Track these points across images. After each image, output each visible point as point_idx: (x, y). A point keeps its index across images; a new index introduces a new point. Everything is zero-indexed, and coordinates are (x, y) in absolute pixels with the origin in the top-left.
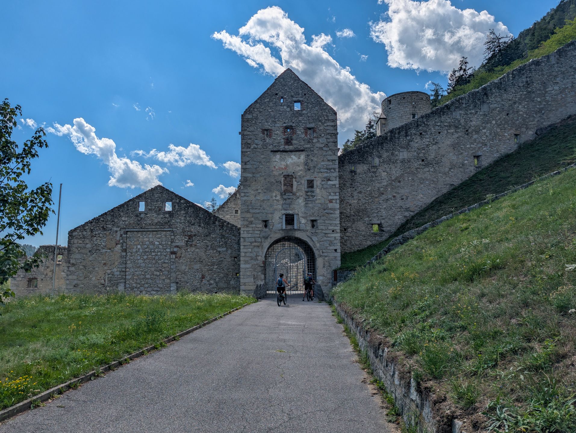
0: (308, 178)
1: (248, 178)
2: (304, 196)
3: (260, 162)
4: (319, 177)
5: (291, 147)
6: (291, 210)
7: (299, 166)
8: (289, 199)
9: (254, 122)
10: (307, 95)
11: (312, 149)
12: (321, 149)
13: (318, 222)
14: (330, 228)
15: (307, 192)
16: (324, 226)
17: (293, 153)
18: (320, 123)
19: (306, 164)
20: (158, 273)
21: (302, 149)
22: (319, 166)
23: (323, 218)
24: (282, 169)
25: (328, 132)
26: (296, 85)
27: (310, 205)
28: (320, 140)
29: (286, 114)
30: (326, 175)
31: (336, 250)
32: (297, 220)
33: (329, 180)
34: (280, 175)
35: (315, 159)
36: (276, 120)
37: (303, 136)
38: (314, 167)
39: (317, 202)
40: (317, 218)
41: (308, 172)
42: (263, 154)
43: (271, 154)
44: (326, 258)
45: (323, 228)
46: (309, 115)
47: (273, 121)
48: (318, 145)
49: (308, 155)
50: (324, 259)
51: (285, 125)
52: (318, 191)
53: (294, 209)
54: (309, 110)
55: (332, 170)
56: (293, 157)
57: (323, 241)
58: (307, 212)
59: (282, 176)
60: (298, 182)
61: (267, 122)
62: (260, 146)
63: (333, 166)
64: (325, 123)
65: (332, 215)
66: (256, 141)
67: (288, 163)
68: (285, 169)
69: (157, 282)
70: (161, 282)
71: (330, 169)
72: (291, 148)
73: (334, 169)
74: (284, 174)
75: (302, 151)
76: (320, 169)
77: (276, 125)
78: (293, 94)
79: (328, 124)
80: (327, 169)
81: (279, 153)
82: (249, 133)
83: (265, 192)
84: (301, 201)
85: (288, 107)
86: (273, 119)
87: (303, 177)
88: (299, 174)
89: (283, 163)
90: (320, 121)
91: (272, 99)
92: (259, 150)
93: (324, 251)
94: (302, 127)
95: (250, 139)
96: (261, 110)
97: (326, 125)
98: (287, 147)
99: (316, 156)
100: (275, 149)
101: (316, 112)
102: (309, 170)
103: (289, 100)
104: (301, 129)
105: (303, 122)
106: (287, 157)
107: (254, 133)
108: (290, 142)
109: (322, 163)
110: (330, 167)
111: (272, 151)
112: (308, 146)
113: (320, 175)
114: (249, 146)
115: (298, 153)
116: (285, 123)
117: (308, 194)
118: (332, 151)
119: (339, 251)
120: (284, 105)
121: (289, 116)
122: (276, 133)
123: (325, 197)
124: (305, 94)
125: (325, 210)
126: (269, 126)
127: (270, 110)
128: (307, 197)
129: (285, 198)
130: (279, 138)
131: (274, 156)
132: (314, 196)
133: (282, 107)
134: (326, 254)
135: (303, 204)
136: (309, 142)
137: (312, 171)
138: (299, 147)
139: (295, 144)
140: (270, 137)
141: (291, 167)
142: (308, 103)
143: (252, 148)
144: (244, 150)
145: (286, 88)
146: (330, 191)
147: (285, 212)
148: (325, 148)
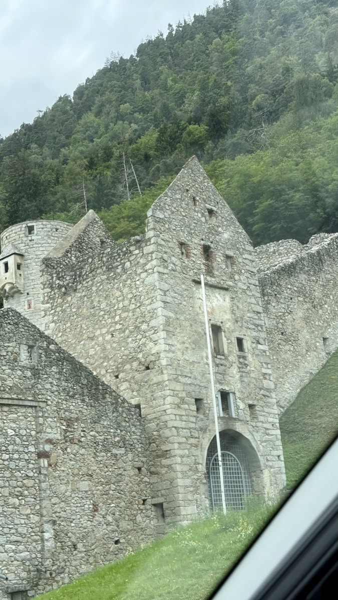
0: (237, 334)
1: (171, 320)
2: (237, 363)
3: (182, 295)
4: (248, 336)
5: (214, 279)
6: (226, 385)
7: (225, 312)
8: (222, 365)
9: (167, 226)
10: (219, 205)
11: (235, 289)
12: (244, 291)
13: (257, 408)
14: (269, 419)
15: (239, 357)
16: (264, 415)
17: (217, 290)
18: (238, 252)
19: (233, 312)
20: (17, 501)
21: (225, 286)
22: (246, 318)
23: (260, 403)
24: (209, 313)
25: (247, 268)
26: (206, 184)
27: (246, 379)
28: (242, 278)
29: (201, 226)
30: (255, 334)
31: (279, 456)
32: (234, 403)
33: (258, 342)
35: (240, 306)
36: (193, 231)
37: (224, 266)
38: (242, 318)
39: (252, 375)
40: (255, 403)
41: (236, 325)
42: (184, 283)
43: (193, 284)
44: (272, 470)
45: (262, 418)
48: (240, 284)
49: (232, 298)
50: (270, 472)
51: (202, 243)
52: (250, 358)
53: (228, 384)
54: (224, 228)
55: (259, 328)
56: (218, 296)
57: (265, 441)
58: (244, 391)
59: (210, 325)
60: (227, 339)
61: (183, 232)
62: (178, 268)
64: (243, 253)
65: (269, 399)
66: (173, 258)
67: (214, 305)
68: (212, 314)
69: (16, 522)
70: (23, 521)
71: (257, 326)
72: (213, 281)
74: (211, 322)
75: (226, 289)
76: (247, 322)
77: (193, 240)
78: (205, 197)
79: (246, 256)
80: (254, 325)
82: (163, 243)
83: (194, 349)
84: (235, 372)
85: (202, 216)
86: (189, 229)
87: (232, 332)
88: (227, 326)
89: (208, 304)
90: (238, 249)
91: (183, 197)
92: (179, 275)
93: (268, 457)
94: (222, 252)
95: (166, 253)
96: (173, 209)
97: (244, 257)
98: (210, 279)
99: (241, 302)
100: (196, 278)
101: (232, 234)
102: (237, 321)
103: (202, 205)
104: (220, 254)
105: (221, 244)
107: (170, 245)
108: (211, 271)
109: (248, 315)
110: (257, 322)
111: (193, 281)
112: (231, 283)
113: (248, 332)
114: (166, 264)
115: (222, 292)
116: (202, 240)
117: (241, 360)
118: (255, 299)
119: (282, 458)
120: (198, 212)
121: (206, 230)
122: (194, 252)
123: (258, 368)
124: (217, 203)
125: (261, 389)
126: (185, 238)
127: (183, 214)
128: (240, 366)
129: (218, 362)
130: (199, 262)
131: (197, 289)
132: (246, 365)
133: (196, 214)
134: (270, 464)
135: (238, 376)
136: (231, 277)
137: (239, 323)
138: (222, 282)
139: (218, 276)
140: (188, 256)
141: (218, 312)
142: (222, 218)
143: (170, 268)
144: (161, 270)
145: (197, 186)
146: (262, 359)
147: (221, 387)
148: (248, 292)
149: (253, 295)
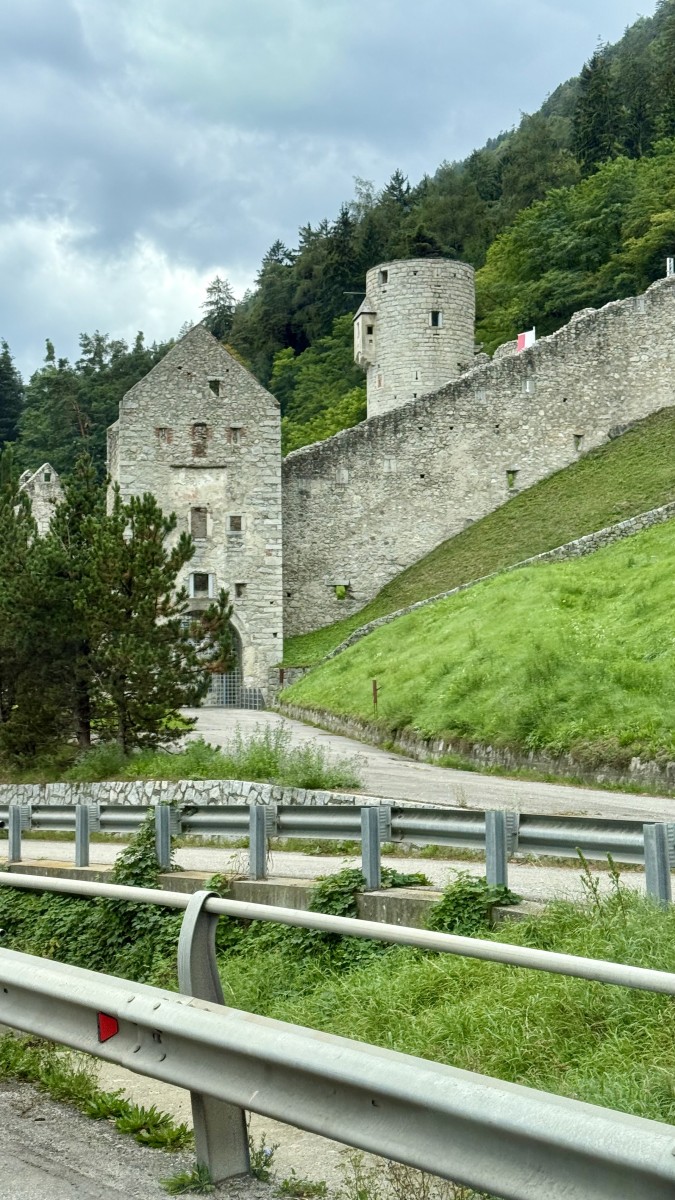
0: (232, 513)
2: (226, 543)
3: (152, 485)
4: (249, 512)
5: (205, 459)
6: (204, 567)
7: (216, 492)
8: (200, 548)
9: (141, 415)
10: (231, 372)
11: (239, 464)
12: (254, 464)
13: (248, 587)
14: (267, 597)
15: (230, 537)
16: (258, 594)
17: (208, 470)
18: (252, 421)
19: (229, 490)
21: (222, 464)
22: (251, 493)
23: (255, 581)
24: (189, 496)
25: (265, 436)
26: (212, 353)
27: (236, 559)
28: (252, 450)
29: (195, 403)
30: (261, 509)
31: (275, 634)
32: (213, 583)
33: (266, 517)
34: (185, 506)
35: (243, 482)
36: (180, 413)
37: (224, 441)
38: (243, 495)
39: (247, 553)
40: (246, 581)
41: (232, 503)
42: (157, 471)
43: (171, 471)
44: (260, 648)
45: (254, 597)
46: (234, 405)
47: (174, 415)
48: (248, 457)
49: (232, 475)
50: (256, 649)
51: (193, 422)
52: (247, 535)
53: (208, 565)
54: (234, 397)
55: (272, 502)
56: (207, 476)
57: (255, 619)
58: (230, 571)
59: (189, 509)
60: (215, 520)
61: (165, 416)
62: (151, 457)
63: (273, 495)
64: (260, 421)
65: (271, 577)
66: (145, 448)
67: (199, 487)
68: (194, 496)
71: (270, 499)
72: (203, 461)
73: (275, 499)
74: (192, 506)
75: (223, 467)
76: (252, 498)
77: (179, 422)
78: (207, 369)
79: (266, 423)
80: (263, 499)
81: (184, 469)
82: (133, 434)
84: (220, 553)
85: (198, 392)
86: (174, 411)
87: (224, 511)
88: (217, 506)
89: (191, 487)
90: (252, 417)
91: (171, 377)
92: (151, 464)
93: (256, 635)
94: (224, 426)
95: (136, 444)
96: (153, 395)
97: (261, 424)
98: (196, 459)
99: (246, 476)
100: (177, 463)
101: (246, 402)
102: (234, 499)
103: (201, 379)
104: (221, 429)
105: (224, 417)
106: (196, 476)
107: (142, 434)
108: (202, 451)
109: (255, 489)
110: (268, 496)
111: (172, 466)
112: (232, 459)
113: (252, 508)
114: (134, 456)
115: (215, 471)
116: (194, 418)
117: (233, 540)
118: (271, 470)
119: (280, 635)
120: (192, 389)
121: (201, 407)
122: (178, 435)
123: (260, 545)
124: (228, 371)
125: (259, 567)
126: (168, 422)
127: (168, 396)
128: (230, 545)
129: (194, 546)
130: (183, 445)
131: (175, 475)
132: (240, 544)
133: (189, 391)
134: (259, 641)
135: (223, 557)
136: (234, 451)
137: (238, 502)
138: (218, 460)
139: (211, 455)
140: (169, 441)
141: (203, 493)
142: (232, 386)
143: (139, 459)
144: (125, 463)
145: (196, 358)
146: (268, 535)
147: (193, 570)
148: (260, 464)
149: (269, 466)
